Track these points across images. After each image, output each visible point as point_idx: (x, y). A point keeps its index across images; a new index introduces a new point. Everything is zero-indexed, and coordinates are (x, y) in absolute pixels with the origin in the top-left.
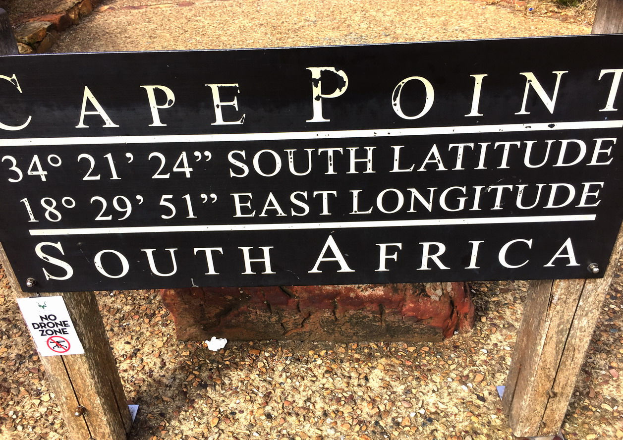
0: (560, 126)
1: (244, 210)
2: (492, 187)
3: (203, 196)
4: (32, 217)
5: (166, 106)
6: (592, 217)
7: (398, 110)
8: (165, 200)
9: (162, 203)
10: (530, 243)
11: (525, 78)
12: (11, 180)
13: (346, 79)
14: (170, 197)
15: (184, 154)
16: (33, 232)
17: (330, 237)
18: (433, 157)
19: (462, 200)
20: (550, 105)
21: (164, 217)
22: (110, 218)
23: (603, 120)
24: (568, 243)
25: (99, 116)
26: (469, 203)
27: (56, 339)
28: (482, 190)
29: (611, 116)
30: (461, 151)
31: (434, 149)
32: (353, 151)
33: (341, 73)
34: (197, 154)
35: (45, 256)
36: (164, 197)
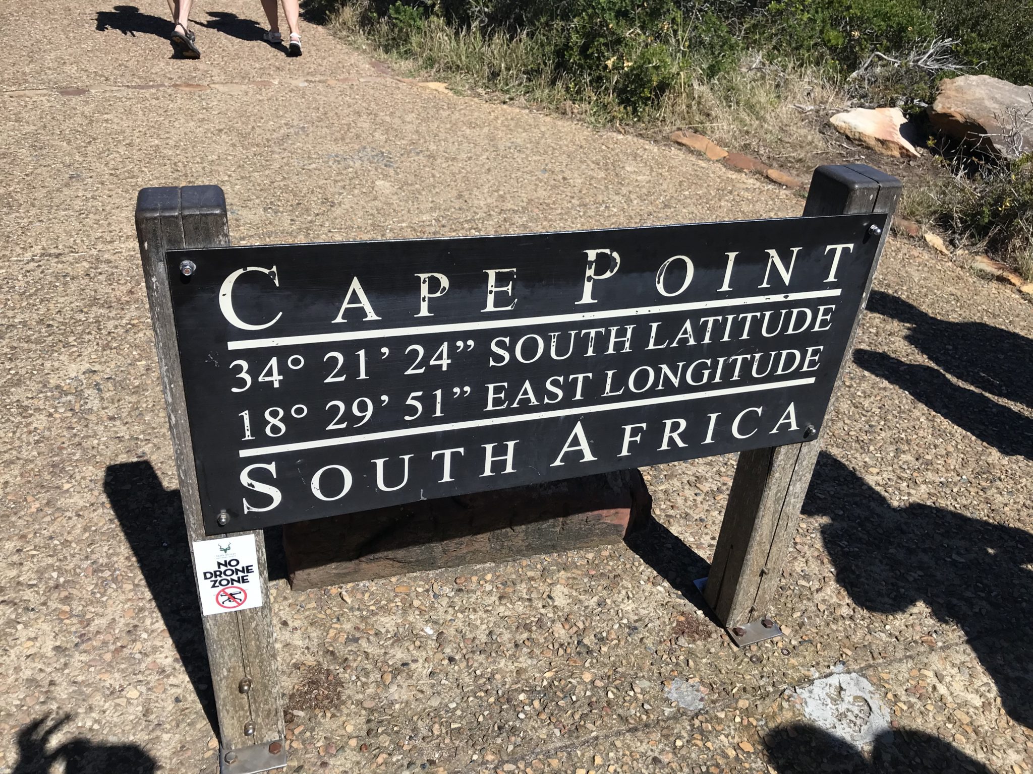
0: (793, 296)
1: (497, 402)
2: (733, 358)
3: (457, 390)
4: (248, 433)
5: (438, 294)
6: (811, 380)
7: (660, 288)
8: (414, 398)
9: (410, 402)
10: (760, 411)
11: (769, 254)
12: (234, 390)
13: (618, 260)
14: (420, 394)
15: (446, 344)
16: (244, 453)
17: (579, 423)
18: (685, 332)
19: (706, 373)
20: (786, 278)
21: (407, 418)
22: (344, 426)
23: (826, 289)
24: (791, 408)
25: (362, 308)
26: (712, 376)
27: (229, 591)
28: (725, 361)
29: (833, 286)
30: (710, 325)
31: (688, 325)
32: (614, 330)
33: (615, 255)
34: (460, 344)
35: (251, 481)
36: (413, 394)
